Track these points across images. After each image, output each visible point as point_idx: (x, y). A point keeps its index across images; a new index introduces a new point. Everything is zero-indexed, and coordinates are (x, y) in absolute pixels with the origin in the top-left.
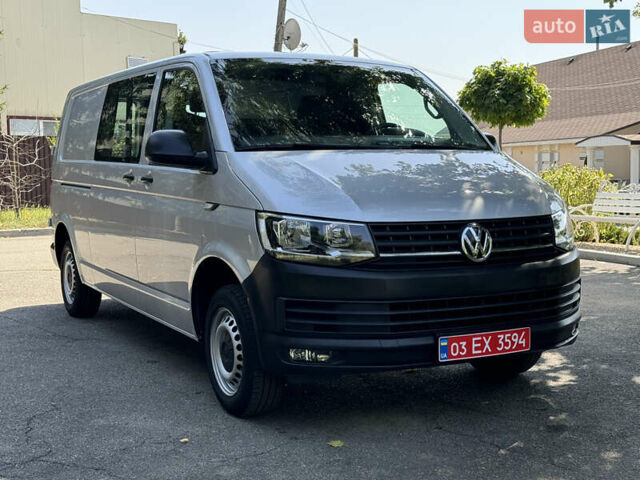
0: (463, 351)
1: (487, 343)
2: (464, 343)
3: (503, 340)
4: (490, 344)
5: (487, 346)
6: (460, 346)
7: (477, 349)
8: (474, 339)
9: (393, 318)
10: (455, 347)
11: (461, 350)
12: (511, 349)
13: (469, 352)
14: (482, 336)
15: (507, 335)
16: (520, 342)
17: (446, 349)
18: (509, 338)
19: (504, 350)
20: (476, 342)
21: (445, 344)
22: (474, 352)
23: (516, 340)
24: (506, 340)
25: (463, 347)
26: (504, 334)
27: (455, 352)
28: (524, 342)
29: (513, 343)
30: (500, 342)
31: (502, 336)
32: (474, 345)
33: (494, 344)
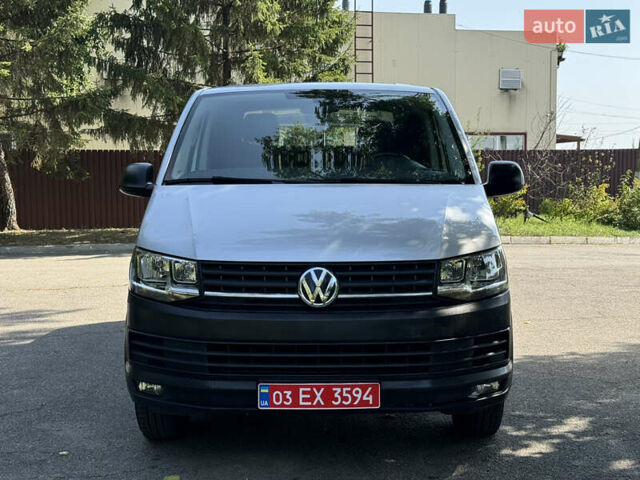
0: (288, 400)
1: (319, 395)
2: (289, 393)
3: (341, 394)
4: (322, 396)
5: (318, 398)
6: (284, 395)
7: (304, 400)
8: (301, 390)
9: (212, 359)
10: (277, 395)
11: (285, 399)
12: (351, 405)
13: (296, 402)
14: (311, 387)
15: (345, 390)
16: (365, 398)
17: (268, 397)
18: (350, 392)
19: (341, 405)
20: (304, 393)
21: (267, 391)
22: (301, 403)
23: (359, 396)
24: (345, 395)
25: (288, 397)
26: (342, 387)
27: (278, 400)
28: (370, 399)
29: (354, 399)
30: (336, 395)
31: (339, 390)
32: (301, 396)
33: (328, 396)
